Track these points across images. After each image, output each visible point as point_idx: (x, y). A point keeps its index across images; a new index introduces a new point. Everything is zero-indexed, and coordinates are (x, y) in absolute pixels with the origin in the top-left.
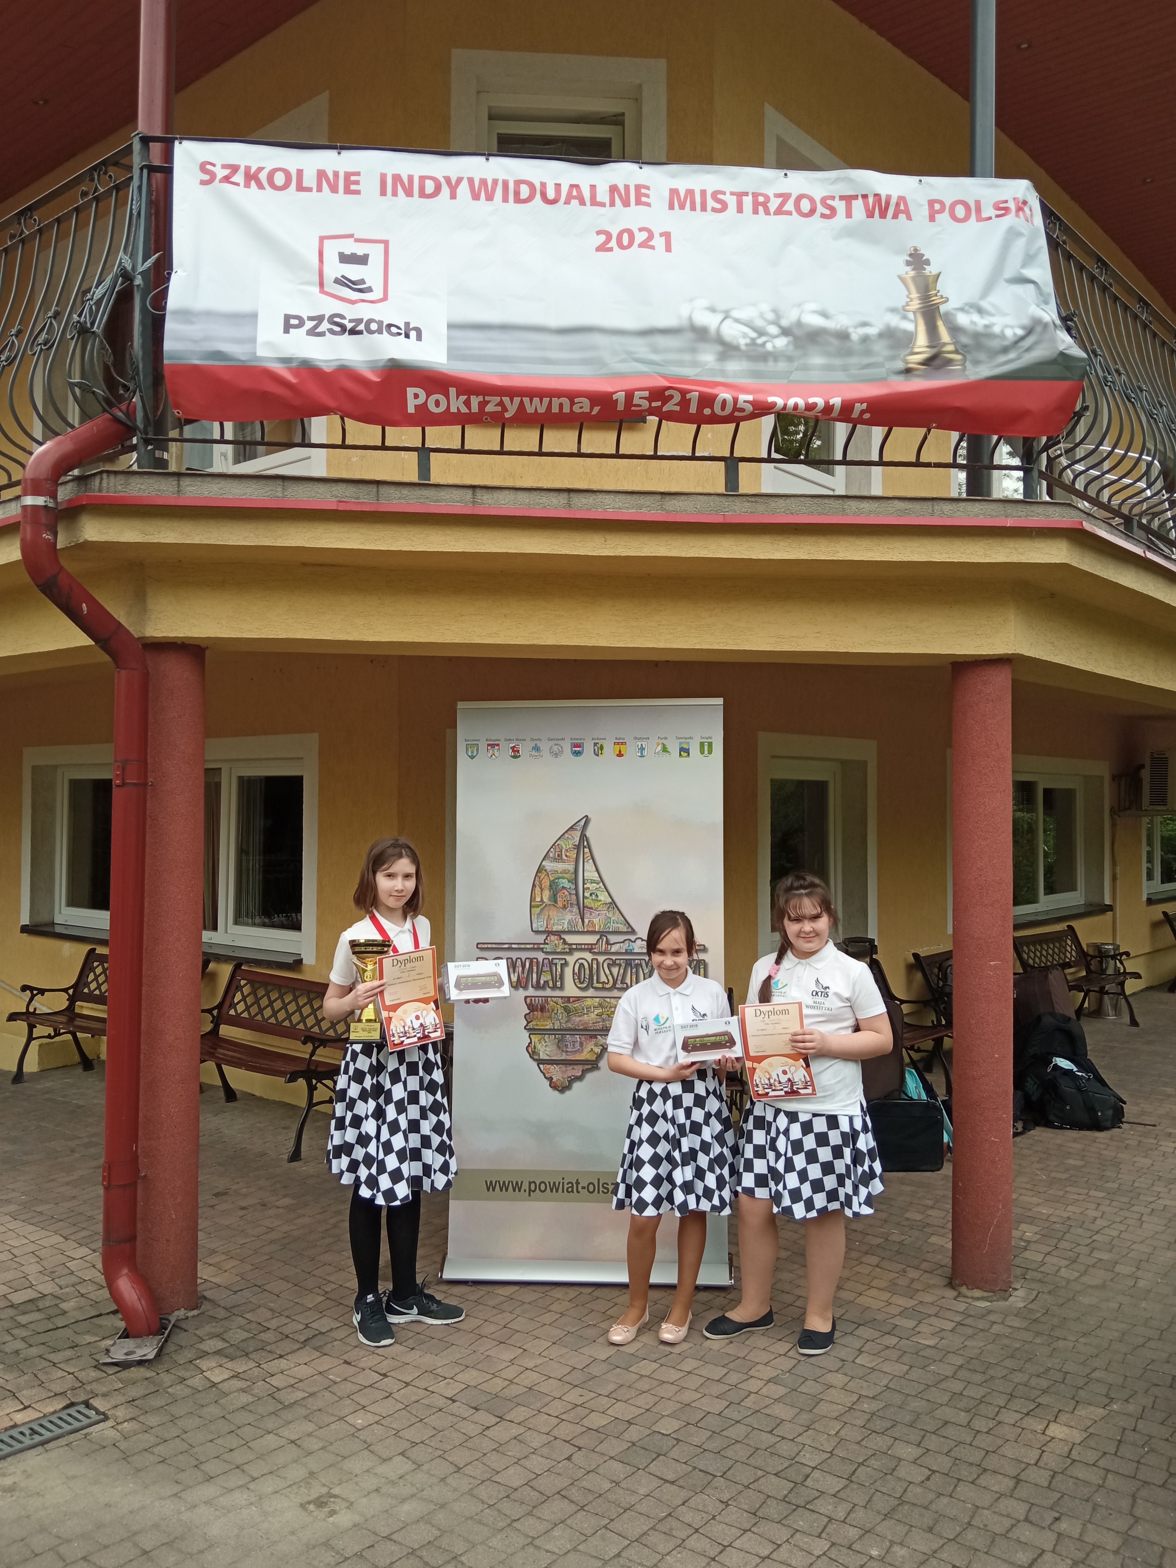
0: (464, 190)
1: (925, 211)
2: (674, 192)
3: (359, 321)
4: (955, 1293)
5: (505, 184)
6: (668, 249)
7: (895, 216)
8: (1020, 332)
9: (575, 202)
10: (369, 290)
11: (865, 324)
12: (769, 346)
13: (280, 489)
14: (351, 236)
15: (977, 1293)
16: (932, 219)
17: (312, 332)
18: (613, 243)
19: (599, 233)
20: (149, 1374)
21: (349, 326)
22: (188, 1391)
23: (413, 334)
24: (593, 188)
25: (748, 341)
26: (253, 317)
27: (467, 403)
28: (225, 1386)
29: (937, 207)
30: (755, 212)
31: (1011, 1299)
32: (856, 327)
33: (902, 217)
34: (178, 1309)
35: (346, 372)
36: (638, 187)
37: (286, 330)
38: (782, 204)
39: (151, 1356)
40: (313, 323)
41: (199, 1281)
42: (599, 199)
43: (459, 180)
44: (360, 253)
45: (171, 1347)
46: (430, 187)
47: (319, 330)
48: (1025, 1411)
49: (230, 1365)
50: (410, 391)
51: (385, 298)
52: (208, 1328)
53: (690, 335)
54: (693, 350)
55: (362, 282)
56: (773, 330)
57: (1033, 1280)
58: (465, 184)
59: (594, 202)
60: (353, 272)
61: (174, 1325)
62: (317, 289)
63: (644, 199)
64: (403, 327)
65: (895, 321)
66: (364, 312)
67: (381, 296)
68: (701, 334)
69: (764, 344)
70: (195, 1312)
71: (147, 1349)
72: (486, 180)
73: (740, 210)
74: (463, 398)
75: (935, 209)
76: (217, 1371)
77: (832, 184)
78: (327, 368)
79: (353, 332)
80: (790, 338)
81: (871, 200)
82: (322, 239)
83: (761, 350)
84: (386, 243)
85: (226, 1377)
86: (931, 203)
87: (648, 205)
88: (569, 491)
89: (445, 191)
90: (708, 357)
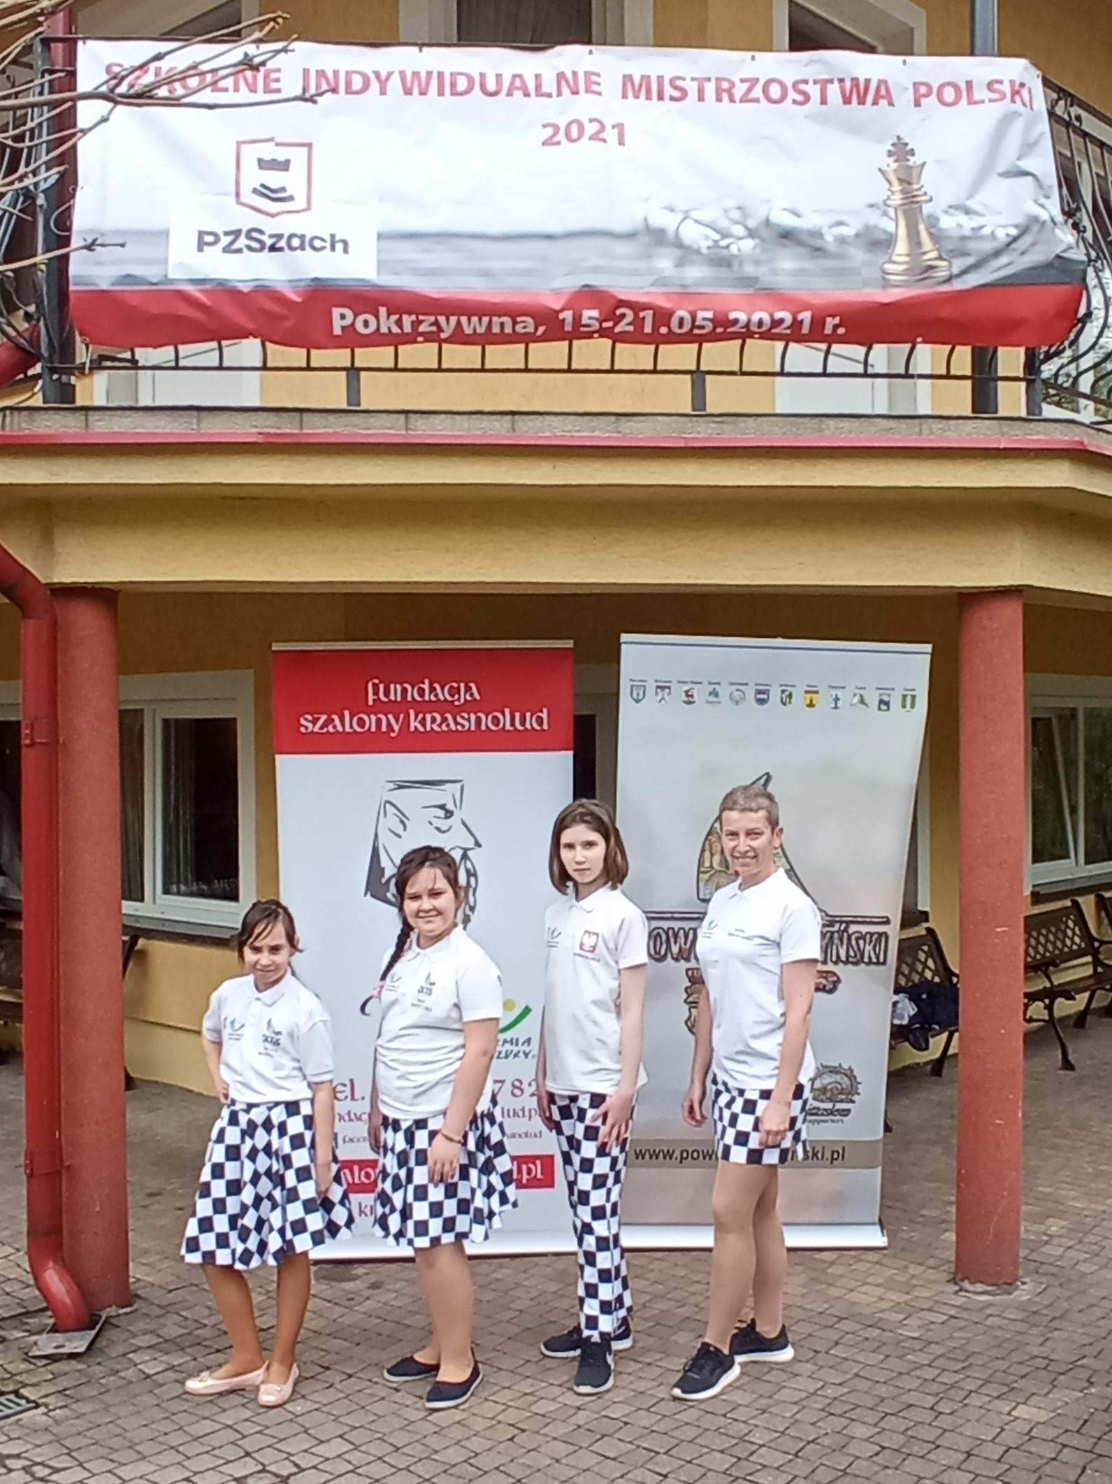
0: (395, 84)
1: (910, 95)
2: (627, 79)
3: (280, 237)
4: (956, 1288)
5: (440, 75)
6: (621, 142)
7: (875, 103)
8: (1014, 232)
9: (518, 94)
10: (291, 198)
11: (840, 223)
12: (734, 249)
13: (195, 421)
14: (272, 139)
15: (980, 1287)
16: (917, 104)
17: (227, 250)
18: (561, 136)
19: (544, 126)
20: (81, 1366)
21: (269, 242)
22: (120, 1382)
23: (339, 247)
24: (538, 77)
25: (710, 243)
26: (165, 234)
27: (399, 323)
28: (159, 1378)
29: (923, 90)
30: (719, 99)
31: (1017, 1293)
32: (831, 227)
33: (883, 102)
34: (110, 1306)
35: (265, 292)
36: (587, 74)
37: (200, 249)
38: (750, 90)
39: (82, 1350)
40: (229, 239)
41: (132, 1280)
42: (545, 89)
43: (390, 74)
44: (281, 158)
45: (102, 1342)
46: (357, 83)
47: (235, 246)
48: (995, 1394)
49: (165, 1358)
50: (336, 312)
51: (308, 208)
52: (142, 1325)
53: (646, 239)
54: (649, 256)
55: (283, 189)
56: (739, 230)
57: (1044, 1274)
58: (396, 78)
59: (539, 93)
60: (274, 179)
61: (105, 1322)
62: (233, 199)
63: (595, 87)
64: (328, 238)
65: (874, 218)
66: (286, 225)
67: (304, 205)
68: (656, 237)
69: (728, 247)
70: (128, 1310)
71: (78, 1343)
72: (419, 73)
73: (701, 98)
74: (394, 318)
75: (920, 93)
76: (151, 1363)
77: (806, 65)
78: (245, 288)
79: (273, 248)
80: (757, 241)
81: (848, 84)
82: (239, 144)
83: (725, 252)
84: (309, 146)
85: (160, 1369)
86: (916, 86)
87: (599, 94)
88: (513, 413)
89: (375, 85)
90: (664, 263)
